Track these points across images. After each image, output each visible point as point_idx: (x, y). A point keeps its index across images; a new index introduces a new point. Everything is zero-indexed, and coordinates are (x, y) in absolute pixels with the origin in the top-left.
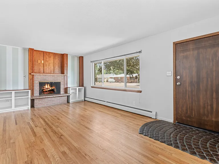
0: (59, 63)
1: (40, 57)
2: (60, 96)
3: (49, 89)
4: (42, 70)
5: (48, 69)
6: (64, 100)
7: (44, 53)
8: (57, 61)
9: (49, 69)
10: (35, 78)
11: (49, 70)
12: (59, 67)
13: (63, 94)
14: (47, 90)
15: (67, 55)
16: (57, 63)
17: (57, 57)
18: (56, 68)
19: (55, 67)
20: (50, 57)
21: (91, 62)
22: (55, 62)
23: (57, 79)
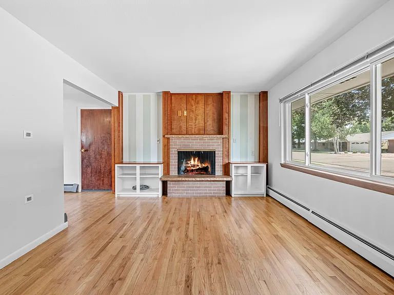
0: (213, 114)
1: (181, 105)
2: (215, 179)
3: (198, 167)
4: (184, 128)
5: (194, 127)
6: (220, 190)
7: (188, 96)
8: (211, 110)
9: (195, 125)
10: (172, 142)
11: (197, 129)
12: (214, 120)
13: (219, 176)
14: (194, 168)
15: (229, 93)
16: (210, 113)
17: (210, 101)
18: (208, 123)
19: (207, 121)
20: (198, 103)
21: (281, 101)
22: (207, 112)
23: (210, 145)
